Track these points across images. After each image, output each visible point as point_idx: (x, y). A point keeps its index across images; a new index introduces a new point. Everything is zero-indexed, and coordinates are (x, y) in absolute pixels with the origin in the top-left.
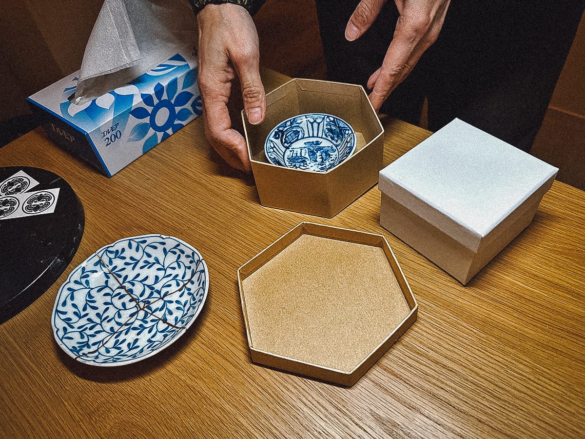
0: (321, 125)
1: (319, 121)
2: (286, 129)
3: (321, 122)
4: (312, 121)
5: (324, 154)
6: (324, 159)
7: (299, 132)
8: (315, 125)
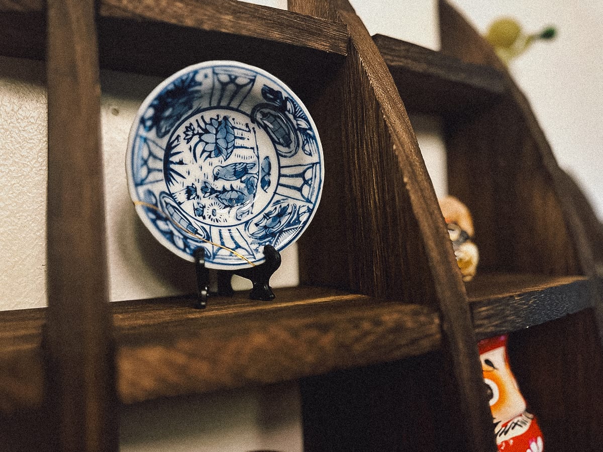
0: (297, 195)
1: (306, 190)
2: (291, 117)
3: (302, 195)
4: (308, 175)
5: (234, 195)
6: (222, 196)
7: (288, 146)
8: (298, 182)
